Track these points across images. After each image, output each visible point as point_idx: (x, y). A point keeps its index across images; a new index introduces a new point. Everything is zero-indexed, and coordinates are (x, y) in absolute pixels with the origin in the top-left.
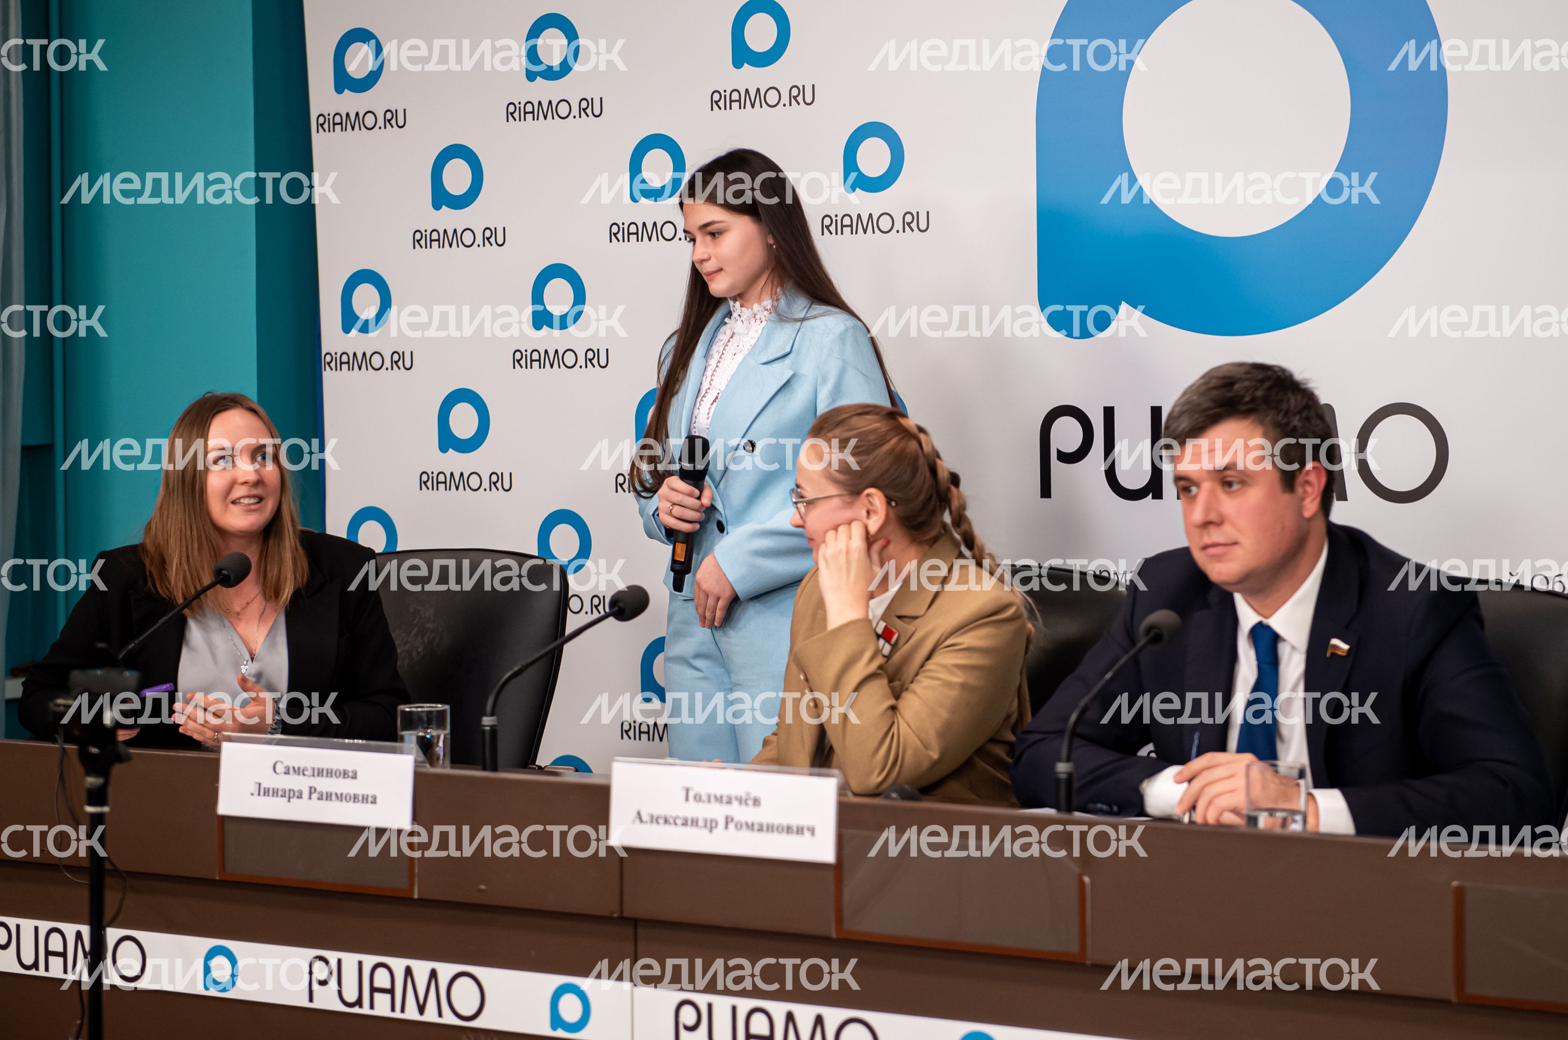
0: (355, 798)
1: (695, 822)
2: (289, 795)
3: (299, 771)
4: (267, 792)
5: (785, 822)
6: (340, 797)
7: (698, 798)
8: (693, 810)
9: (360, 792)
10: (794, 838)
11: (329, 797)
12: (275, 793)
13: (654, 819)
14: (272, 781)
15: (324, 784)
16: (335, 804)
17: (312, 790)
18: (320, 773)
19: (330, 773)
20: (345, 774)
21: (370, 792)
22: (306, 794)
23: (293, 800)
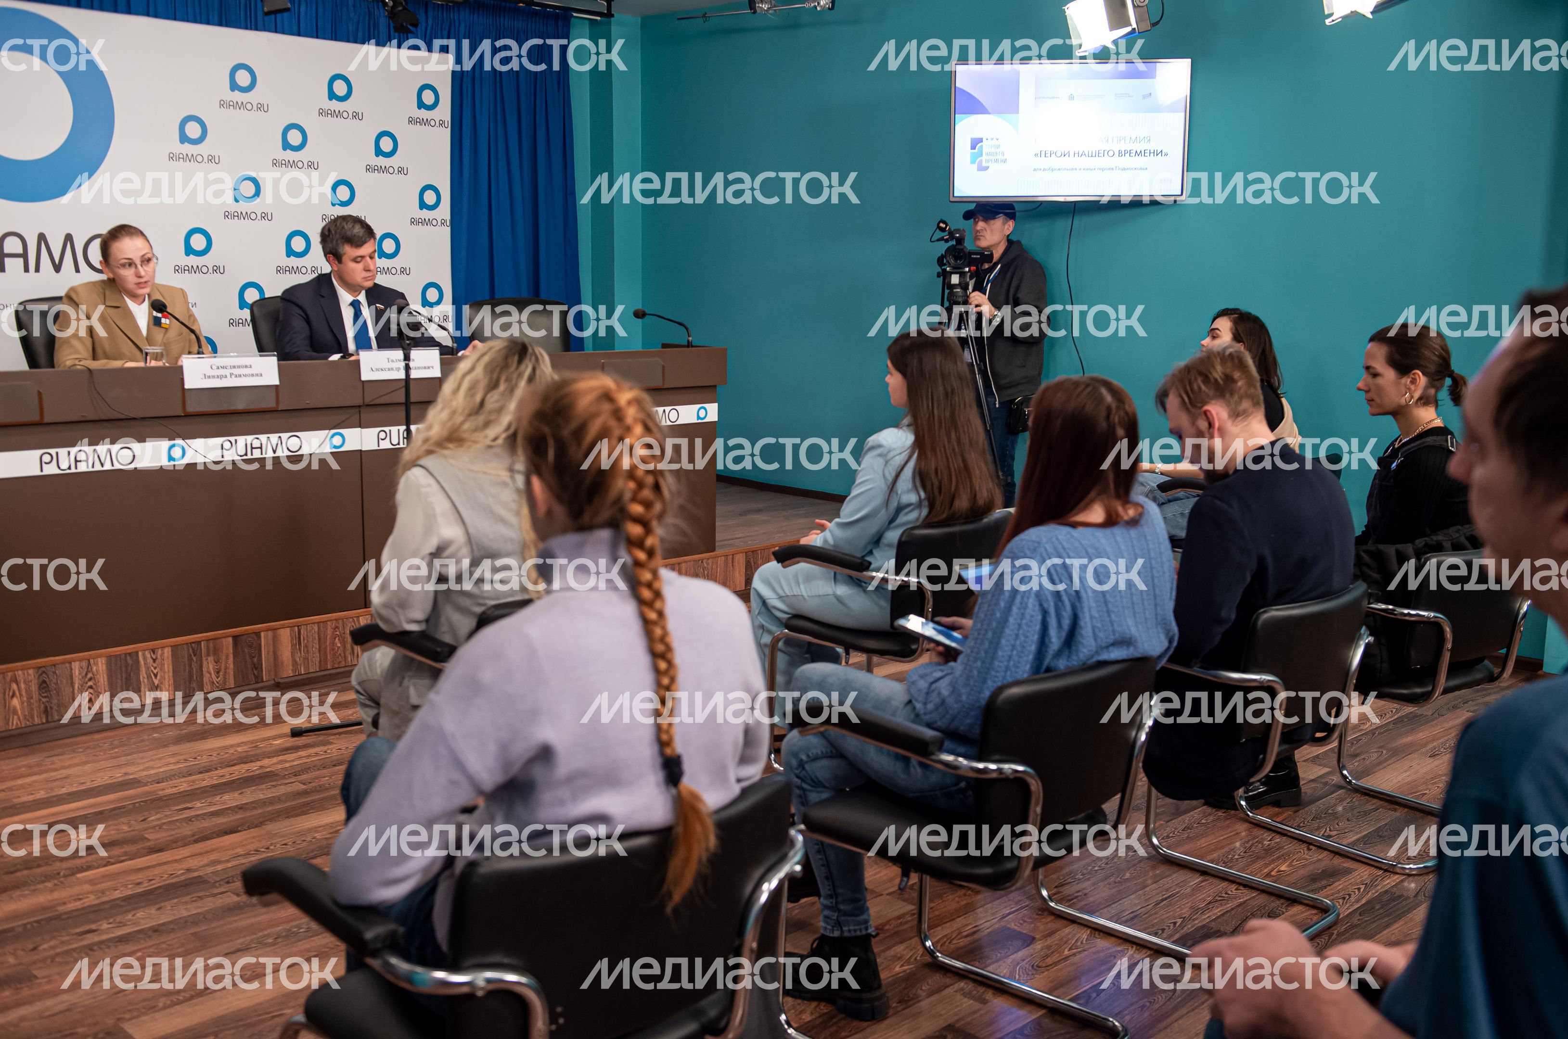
0: (253, 375)
1: (392, 369)
2: (220, 377)
3: (223, 367)
4: (209, 377)
5: (423, 365)
6: (245, 376)
7: (392, 361)
8: (391, 365)
9: (254, 372)
10: (427, 370)
11: (240, 376)
12: (214, 377)
13: (377, 370)
14: (210, 372)
15: (237, 371)
16: (243, 378)
17: (231, 374)
18: (234, 367)
19: (239, 367)
20: (246, 367)
21: (259, 372)
22: (229, 376)
23: (224, 379)
